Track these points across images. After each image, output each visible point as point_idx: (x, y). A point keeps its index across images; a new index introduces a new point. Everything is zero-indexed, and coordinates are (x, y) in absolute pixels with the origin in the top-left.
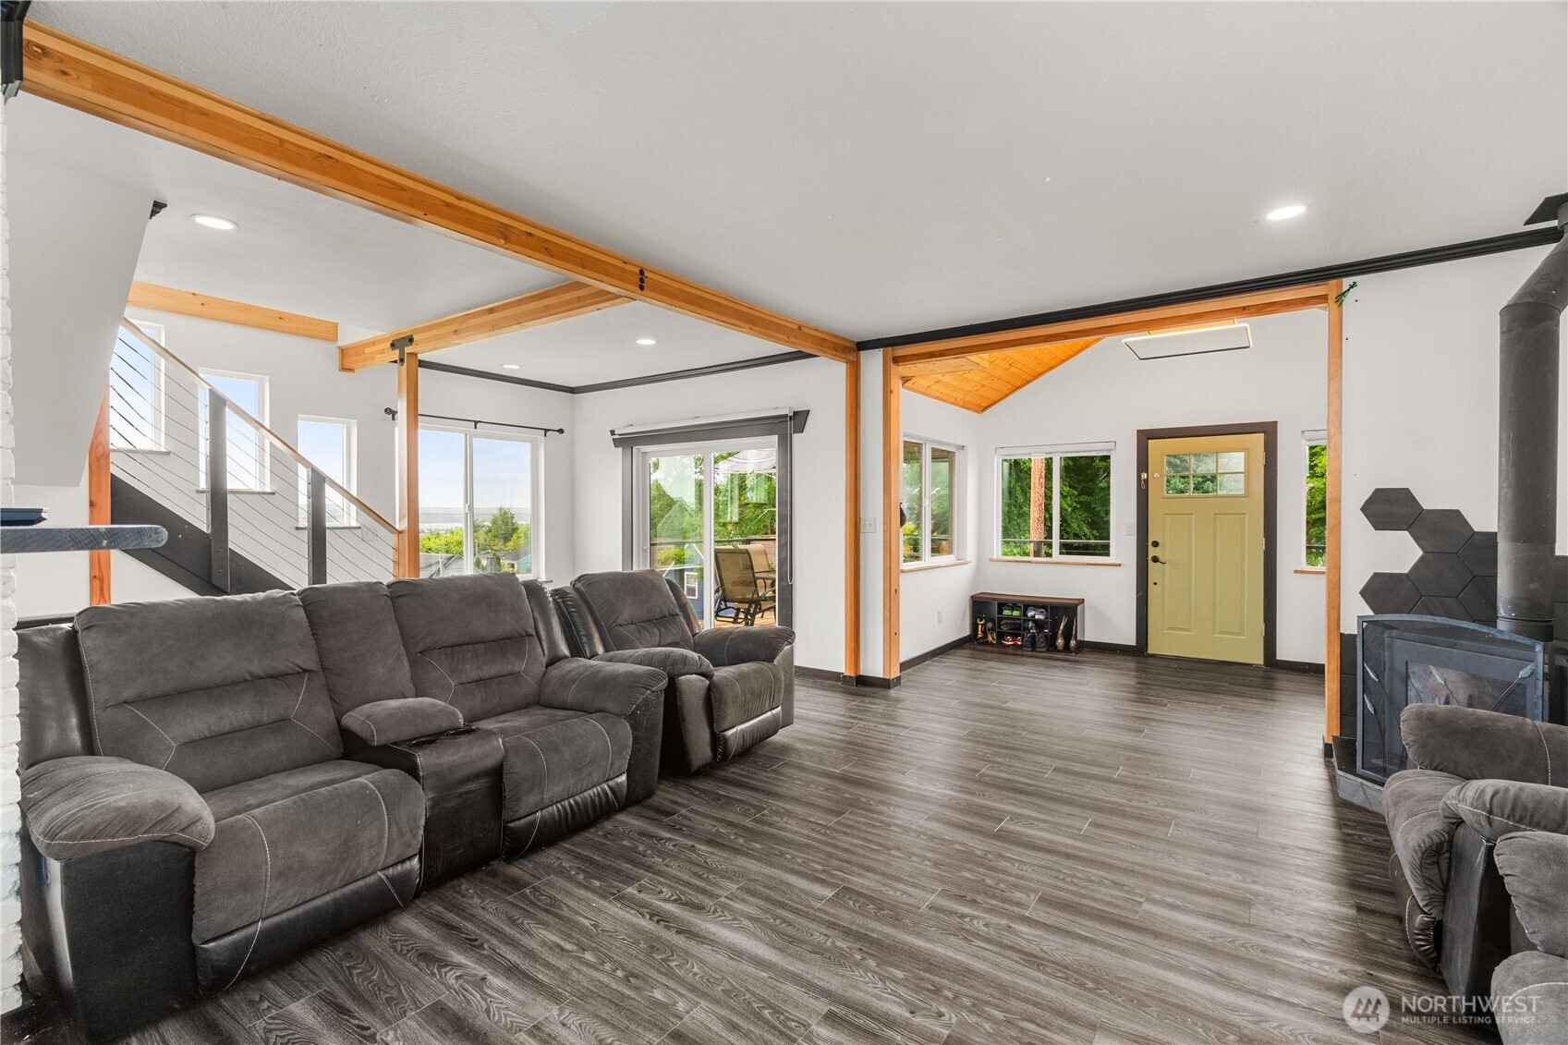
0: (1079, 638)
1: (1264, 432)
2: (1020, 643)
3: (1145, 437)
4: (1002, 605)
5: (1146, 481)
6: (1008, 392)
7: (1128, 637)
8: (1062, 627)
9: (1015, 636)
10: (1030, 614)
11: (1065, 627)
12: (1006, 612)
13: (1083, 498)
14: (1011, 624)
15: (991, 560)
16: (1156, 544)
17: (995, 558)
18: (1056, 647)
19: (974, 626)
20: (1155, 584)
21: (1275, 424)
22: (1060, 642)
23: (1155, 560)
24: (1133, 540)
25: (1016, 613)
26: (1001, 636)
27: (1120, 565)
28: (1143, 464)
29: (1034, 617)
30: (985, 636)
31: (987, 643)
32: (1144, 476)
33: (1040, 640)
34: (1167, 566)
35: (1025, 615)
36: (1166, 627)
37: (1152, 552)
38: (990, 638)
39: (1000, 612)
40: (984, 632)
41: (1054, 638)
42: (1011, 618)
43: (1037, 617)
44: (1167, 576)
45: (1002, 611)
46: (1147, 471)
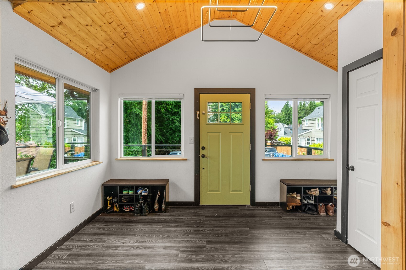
0: (167, 201)
1: (250, 94)
2: (133, 209)
3: (198, 92)
4: (122, 188)
5: (199, 115)
6: (126, 61)
7: (190, 197)
8: (157, 198)
9: (130, 206)
10: (139, 192)
11: (159, 198)
12: (125, 192)
13: (160, 127)
14: (127, 198)
15: (117, 160)
16: (203, 148)
17: (119, 158)
18: (154, 209)
19: (105, 202)
20: (203, 169)
21: (254, 90)
22: (156, 206)
23: (204, 156)
24: (192, 146)
25: (131, 192)
26: (121, 206)
27: (186, 160)
28: (197, 107)
29: (141, 193)
30: (112, 207)
31: (113, 212)
32: (198, 113)
33: (145, 207)
34: (209, 159)
35: (136, 193)
36: (208, 191)
37: (202, 152)
38: (115, 209)
39: (121, 192)
40: (112, 204)
41: (153, 204)
42: (128, 195)
43: (143, 194)
44: (209, 165)
45: (122, 191)
46: (199, 111)
